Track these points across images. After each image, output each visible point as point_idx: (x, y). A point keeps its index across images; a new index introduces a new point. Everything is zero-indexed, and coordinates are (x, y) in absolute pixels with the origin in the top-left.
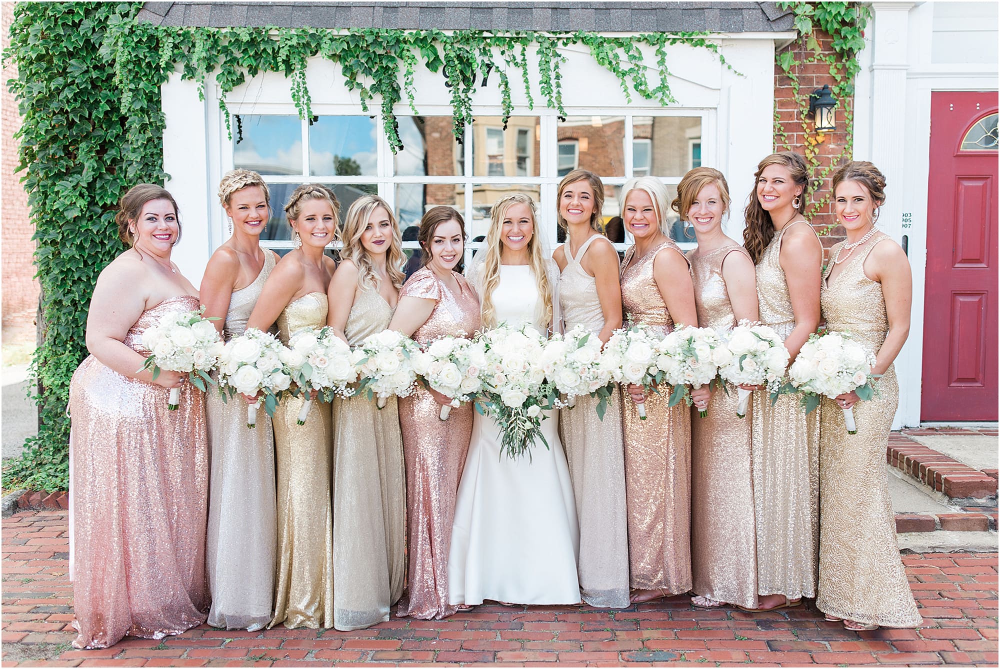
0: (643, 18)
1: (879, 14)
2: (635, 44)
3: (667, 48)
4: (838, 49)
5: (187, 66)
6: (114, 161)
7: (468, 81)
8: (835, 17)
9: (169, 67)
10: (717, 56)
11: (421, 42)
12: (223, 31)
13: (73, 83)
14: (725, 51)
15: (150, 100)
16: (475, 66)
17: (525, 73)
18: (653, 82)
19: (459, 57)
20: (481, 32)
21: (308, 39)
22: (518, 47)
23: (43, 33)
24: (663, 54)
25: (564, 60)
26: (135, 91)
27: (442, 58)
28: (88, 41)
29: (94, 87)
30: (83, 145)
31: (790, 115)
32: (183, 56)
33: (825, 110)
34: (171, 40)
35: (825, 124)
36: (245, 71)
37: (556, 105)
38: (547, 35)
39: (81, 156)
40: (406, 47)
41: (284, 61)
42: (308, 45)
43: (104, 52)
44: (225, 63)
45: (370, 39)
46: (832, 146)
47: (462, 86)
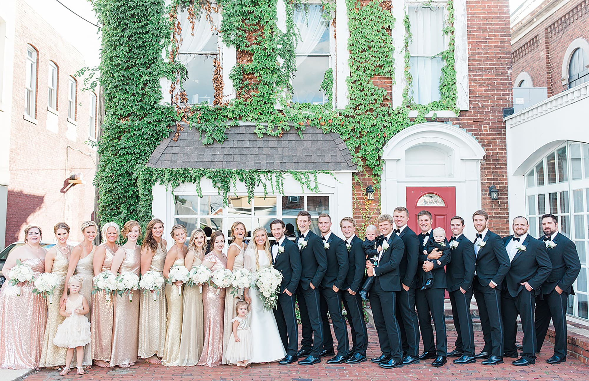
0: (309, 165)
1: (387, 162)
2: (307, 174)
3: (317, 174)
4: (374, 173)
5: (162, 180)
6: (134, 210)
7: (253, 185)
8: (372, 163)
9: (156, 180)
10: (334, 177)
11: (238, 173)
12: (174, 169)
13: (121, 185)
14: (337, 176)
15: (149, 191)
16: (255, 181)
17: (272, 183)
18: (313, 185)
19: (250, 178)
20: (257, 170)
21: (202, 172)
22: (269, 174)
23: (112, 168)
24: (316, 177)
25: (284, 178)
26: (145, 189)
27: (245, 178)
28: (127, 171)
29: (128, 186)
30: (122, 205)
31: (360, 194)
32: (160, 177)
33: (370, 194)
34: (157, 173)
35: (370, 198)
36: (181, 182)
37: (281, 192)
38: (278, 171)
39: (121, 209)
40: (233, 175)
41: (194, 179)
42: (202, 174)
43: (134, 176)
44: (174, 179)
45: (222, 172)
46: (374, 205)
47: (251, 187)
